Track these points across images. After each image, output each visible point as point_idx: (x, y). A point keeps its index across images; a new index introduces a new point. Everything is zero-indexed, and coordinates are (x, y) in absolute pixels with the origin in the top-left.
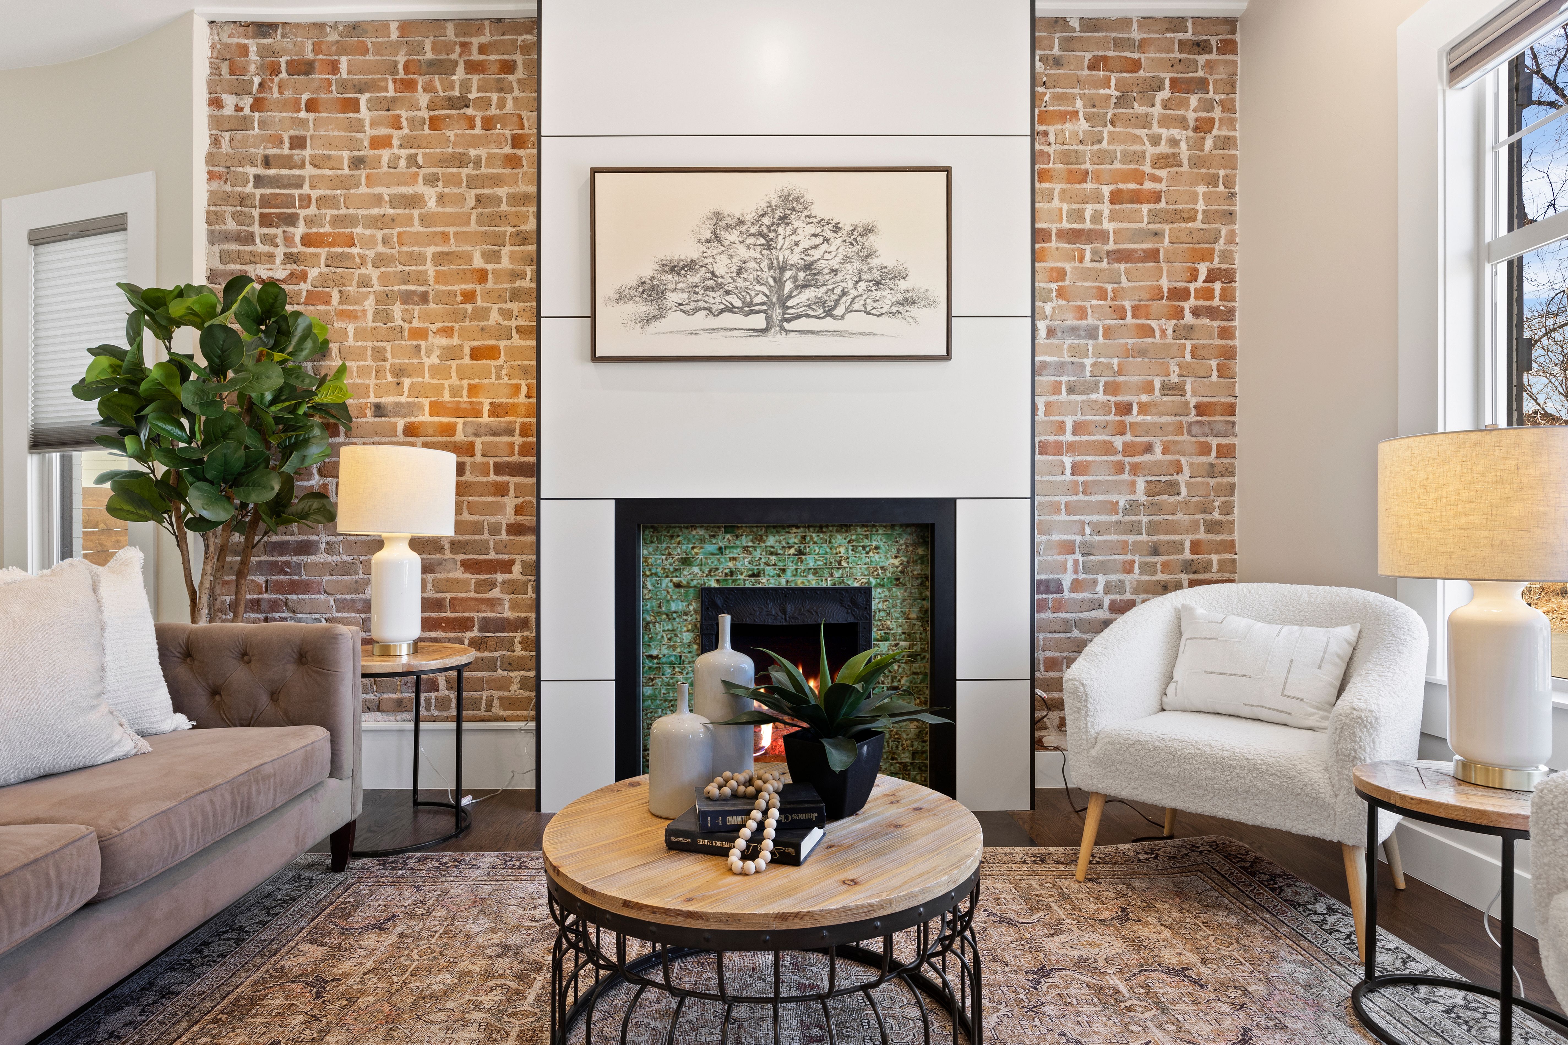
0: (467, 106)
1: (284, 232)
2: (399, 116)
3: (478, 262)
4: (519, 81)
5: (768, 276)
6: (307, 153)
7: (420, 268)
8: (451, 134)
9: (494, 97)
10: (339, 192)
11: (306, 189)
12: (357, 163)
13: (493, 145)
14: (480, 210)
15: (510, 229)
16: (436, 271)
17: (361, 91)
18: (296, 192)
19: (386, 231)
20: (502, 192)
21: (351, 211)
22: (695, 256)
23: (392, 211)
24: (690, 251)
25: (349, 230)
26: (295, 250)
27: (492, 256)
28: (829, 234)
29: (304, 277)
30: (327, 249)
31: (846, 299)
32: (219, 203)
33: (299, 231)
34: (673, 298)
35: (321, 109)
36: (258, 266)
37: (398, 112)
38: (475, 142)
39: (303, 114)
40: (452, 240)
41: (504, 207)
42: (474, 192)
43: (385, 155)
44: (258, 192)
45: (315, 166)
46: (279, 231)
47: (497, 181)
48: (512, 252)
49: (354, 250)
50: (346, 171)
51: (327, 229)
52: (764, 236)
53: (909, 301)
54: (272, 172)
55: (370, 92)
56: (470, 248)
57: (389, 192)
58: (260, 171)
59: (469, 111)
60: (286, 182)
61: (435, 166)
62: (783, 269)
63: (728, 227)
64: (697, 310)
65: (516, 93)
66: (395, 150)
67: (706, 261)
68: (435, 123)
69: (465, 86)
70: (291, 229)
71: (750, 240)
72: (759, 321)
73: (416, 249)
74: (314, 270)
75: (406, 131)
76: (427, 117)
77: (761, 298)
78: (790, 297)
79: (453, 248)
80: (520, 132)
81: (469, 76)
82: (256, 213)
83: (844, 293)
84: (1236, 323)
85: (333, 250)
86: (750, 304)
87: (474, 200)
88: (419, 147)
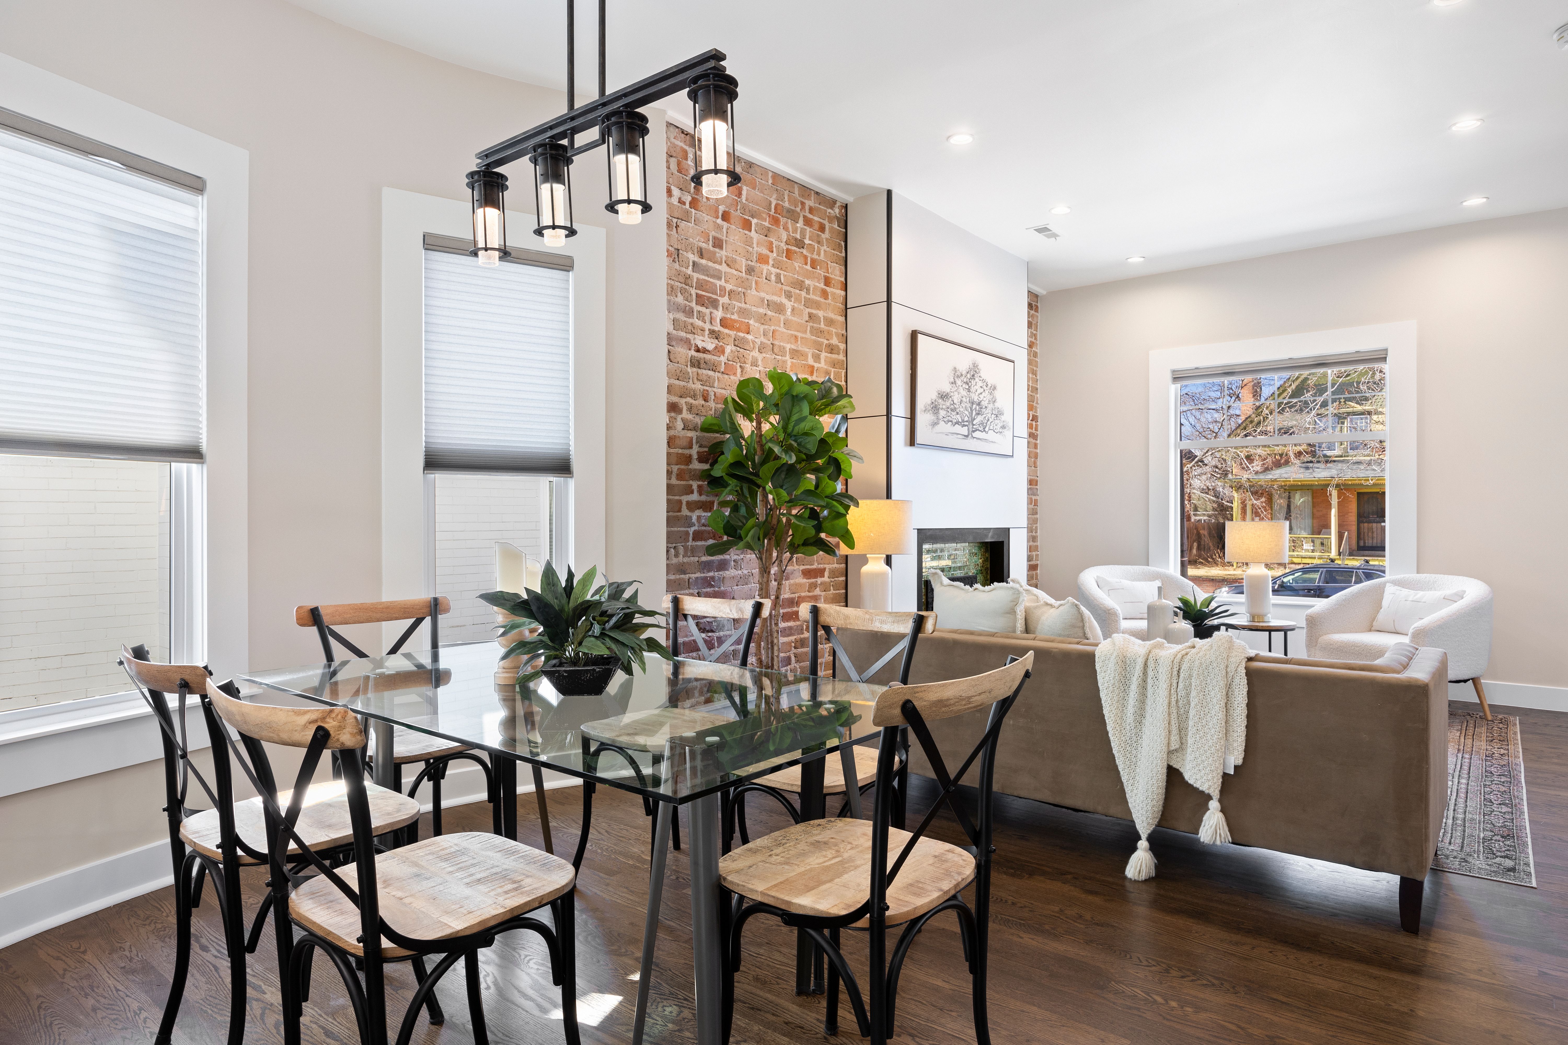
0: (803, 248)
1: (711, 313)
2: (771, 243)
3: (811, 361)
4: (827, 239)
5: (969, 405)
6: (723, 253)
7: (784, 358)
8: (796, 265)
9: (816, 245)
10: (740, 289)
11: (722, 283)
12: (750, 270)
13: (816, 280)
14: (811, 324)
15: (826, 342)
16: (792, 362)
17: (753, 217)
18: (718, 283)
19: (766, 327)
20: (821, 313)
21: (747, 306)
22: (948, 391)
23: (769, 313)
24: (946, 388)
25: (747, 321)
26: (716, 329)
27: (817, 358)
28: (985, 387)
29: (723, 352)
30: (735, 332)
31: (989, 423)
32: (673, 278)
33: (719, 314)
34: (942, 413)
35: (732, 221)
36: (696, 336)
37: (772, 240)
38: (809, 276)
39: (719, 221)
40: (799, 342)
41: (822, 326)
42: (808, 310)
43: (765, 268)
44: (696, 276)
45: (728, 265)
46: (707, 311)
47: (818, 305)
48: (826, 357)
49: (750, 337)
50: (744, 274)
51: (735, 317)
52: (968, 384)
53: (1003, 427)
54: (703, 262)
55: (758, 219)
56: (808, 350)
57: (768, 298)
58: (697, 259)
59: (805, 251)
60: (712, 272)
61: (789, 286)
62: (973, 403)
63: (958, 377)
64: (949, 421)
65: (825, 247)
66: (769, 268)
67: (952, 394)
68: (789, 254)
69: (803, 232)
70: (715, 311)
71: (964, 386)
72: (964, 431)
73: (782, 344)
74: (728, 347)
75: (775, 255)
76: (785, 248)
77: (966, 419)
78: (974, 419)
79: (800, 348)
80: (827, 275)
81: (806, 227)
82: (693, 292)
83: (988, 420)
84: (1038, 442)
85: (738, 334)
86: (963, 421)
87: (807, 315)
88: (781, 269)
